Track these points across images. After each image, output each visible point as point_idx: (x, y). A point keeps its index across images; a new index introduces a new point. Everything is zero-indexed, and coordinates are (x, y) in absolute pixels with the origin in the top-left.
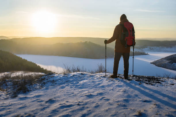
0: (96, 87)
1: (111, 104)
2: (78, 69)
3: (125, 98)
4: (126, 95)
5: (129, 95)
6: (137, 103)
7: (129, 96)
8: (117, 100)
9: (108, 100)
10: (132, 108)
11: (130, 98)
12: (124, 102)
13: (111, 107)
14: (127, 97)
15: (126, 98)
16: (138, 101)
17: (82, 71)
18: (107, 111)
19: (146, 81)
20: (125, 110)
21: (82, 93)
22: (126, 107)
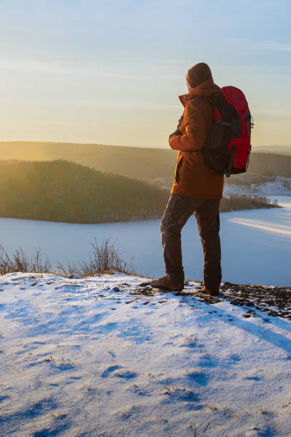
0: (86, 329)
1: (142, 393)
2: (18, 261)
3: (192, 370)
4: (196, 356)
5: (207, 357)
6: (237, 385)
7: (208, 361)
8: (164, 378)
9: (131, 376)
10: (220, 407)
11: (212, 370)
12: (190, 385)
13: (143, 401)
14: (201, 365)
15: (198, 370)
16: (239, 378)
17: (34, 270)
18: (126, 417)
19: (271, 303)
20: (192, 412)
21: (35, 352)
22: (197, 400)
